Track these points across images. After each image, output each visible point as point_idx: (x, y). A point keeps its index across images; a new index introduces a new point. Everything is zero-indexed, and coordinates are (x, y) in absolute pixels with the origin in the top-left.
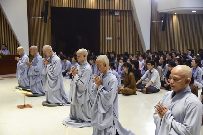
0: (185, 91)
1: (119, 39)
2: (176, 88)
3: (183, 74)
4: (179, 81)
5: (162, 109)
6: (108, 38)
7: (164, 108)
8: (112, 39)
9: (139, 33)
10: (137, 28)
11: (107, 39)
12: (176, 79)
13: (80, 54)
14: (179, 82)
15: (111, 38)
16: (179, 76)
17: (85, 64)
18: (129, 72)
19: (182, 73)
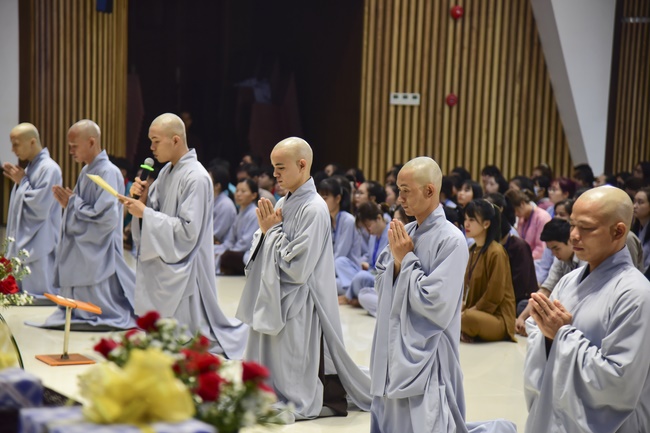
0: (615, 261)
1: (453, 102)
2: (587, 251)
3: (606, 210)
4: (595, 232)
5: (548, 308)
6: (398, 100)
7: (553, 305)
8: (416, 102)
9: (553, 76)
10: (547, 51)
11: (393, 101)
12: (584, 226)
13: (284, 158)
14: (595, 235)
15: (411, 100)
16: (595, 217)
17: (305, 195)
18: (488, 242)
19: (602, 208)
